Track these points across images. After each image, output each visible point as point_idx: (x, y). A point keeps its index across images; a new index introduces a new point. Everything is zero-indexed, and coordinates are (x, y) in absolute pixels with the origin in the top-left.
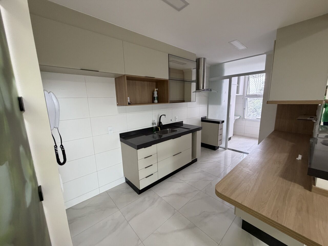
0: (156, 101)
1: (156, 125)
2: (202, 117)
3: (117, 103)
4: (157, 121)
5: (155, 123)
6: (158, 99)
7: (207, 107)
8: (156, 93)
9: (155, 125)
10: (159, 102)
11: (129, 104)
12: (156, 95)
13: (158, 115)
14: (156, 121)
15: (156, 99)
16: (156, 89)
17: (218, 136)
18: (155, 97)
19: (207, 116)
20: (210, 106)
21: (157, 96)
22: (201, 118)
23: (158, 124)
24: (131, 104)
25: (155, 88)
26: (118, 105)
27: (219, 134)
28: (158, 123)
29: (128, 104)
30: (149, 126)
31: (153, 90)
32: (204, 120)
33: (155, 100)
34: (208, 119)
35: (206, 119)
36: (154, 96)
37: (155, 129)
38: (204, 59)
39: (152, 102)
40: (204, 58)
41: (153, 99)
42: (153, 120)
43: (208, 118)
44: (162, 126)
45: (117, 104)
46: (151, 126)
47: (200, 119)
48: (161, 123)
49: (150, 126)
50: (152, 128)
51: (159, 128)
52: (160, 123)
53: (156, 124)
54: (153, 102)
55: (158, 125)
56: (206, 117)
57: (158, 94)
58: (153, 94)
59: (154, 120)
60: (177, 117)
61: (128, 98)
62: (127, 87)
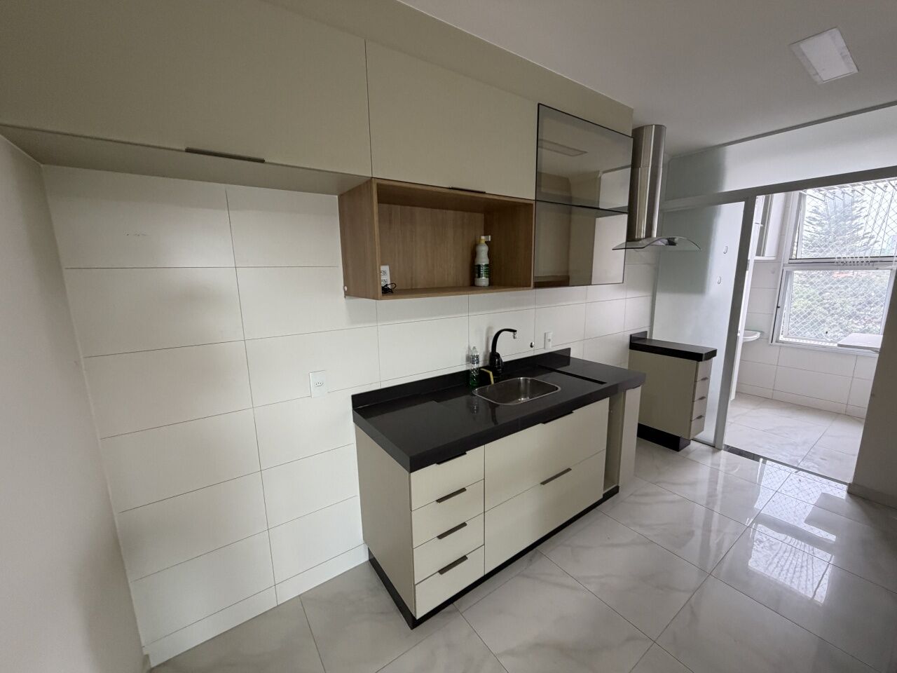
0: (484, 281)
1: (481, 365)
2: (632, 333)
3: (346, 288)
4: (484, 349)
5: (477, 357)
6: (490, 274)
7: (649, 299)
8: (483, 251)
9: (478, 363)
10: (494, 284)
11: (386, 291)
12: (483, 259)
13: (489, 329)
14: (481, 351)
15: (483, 272)
16: (483, 238)
17: (693, 405)
18: (479, 266)
19: (647, 329)
20: (659, 297)
21: (487, 263)
22: (631, 336)
23: (488, 358)
24: (392, 292)
25: (483, 233)
26: (347, 294)
27: (696, 398)
28: (485, 356)
29: (380, 291)
30: (457, 364)
31: (475, 241)
32: (638, 344)
33: (479, 276)
34: (651, 340)
35: (645, 339)
36: (477, 264)
37: (477, 378)
38: (659, 129)
39: (467, 282)
40: (656, 125)
41: (474, 271)
42: (469, 348)
43: (653, 338)
44: (499, 368)
45: (345, 292)
46: (463, 368)
47: (627, 341)
48: (498, 355)
49: (459, 366)
50: (466, 374)
51: (491, 373)
52: (494, 355)
53: (481, 359)
54: (471, 285)
55: (488, 363)
56: (646, 332)
57: (490, 255)
58: (474, 254)
59: (474, 348)
60: (550, 336)
61: (385, 268)
62: (380, 228)
